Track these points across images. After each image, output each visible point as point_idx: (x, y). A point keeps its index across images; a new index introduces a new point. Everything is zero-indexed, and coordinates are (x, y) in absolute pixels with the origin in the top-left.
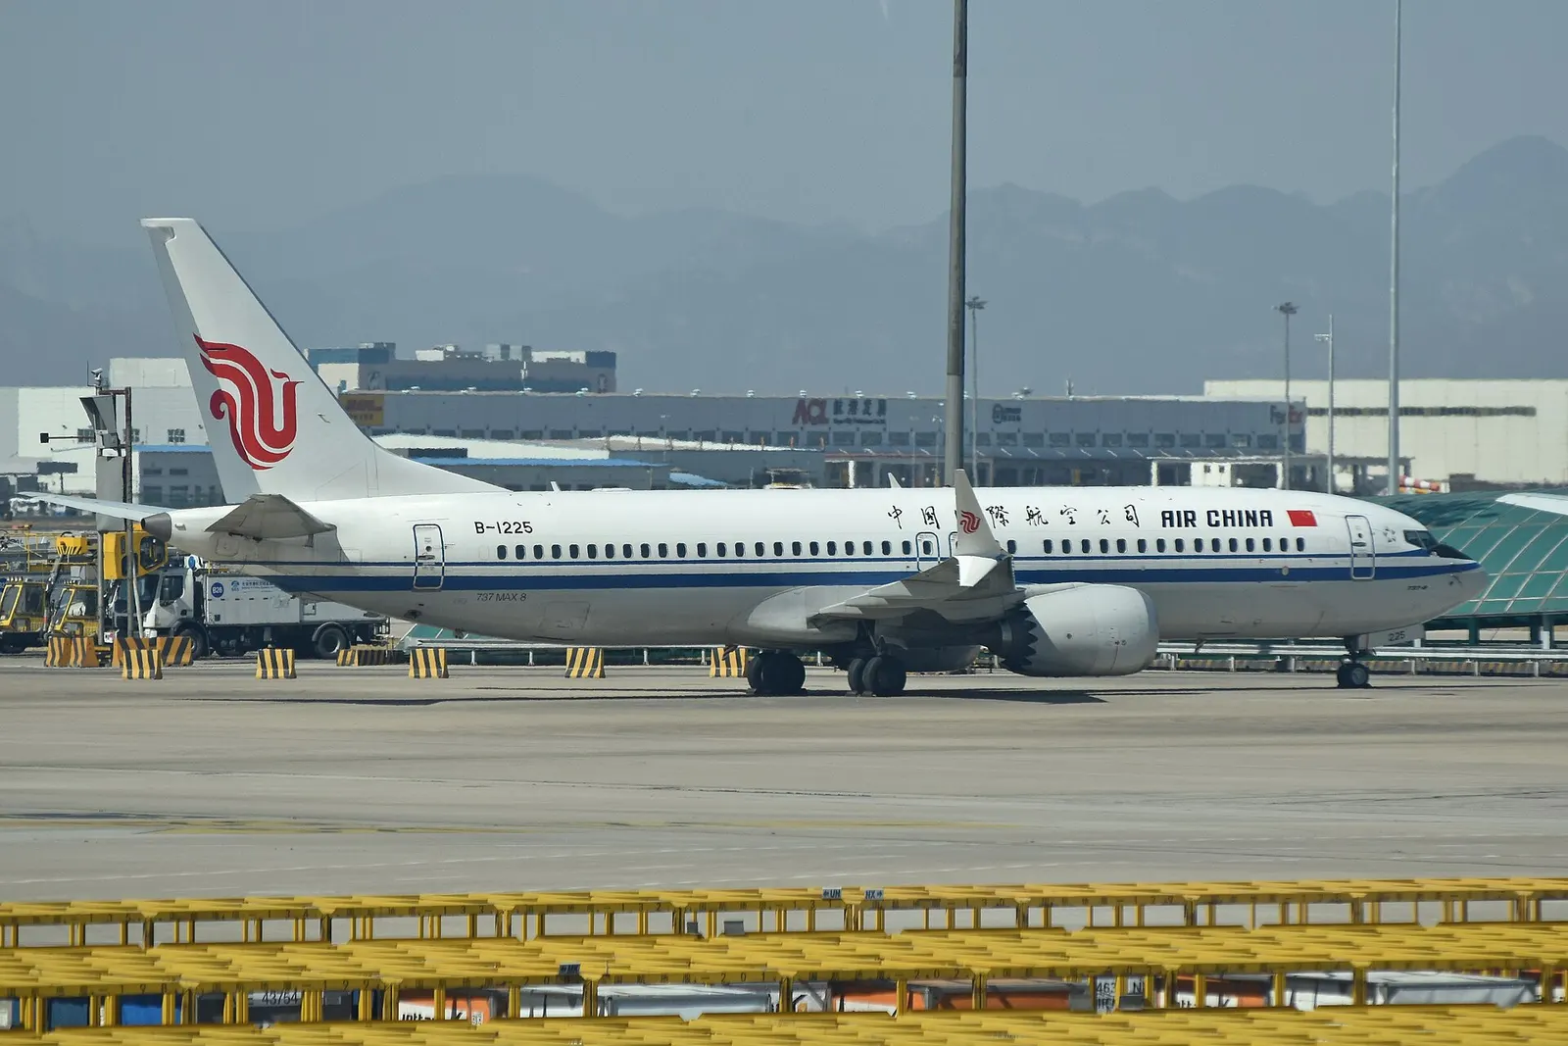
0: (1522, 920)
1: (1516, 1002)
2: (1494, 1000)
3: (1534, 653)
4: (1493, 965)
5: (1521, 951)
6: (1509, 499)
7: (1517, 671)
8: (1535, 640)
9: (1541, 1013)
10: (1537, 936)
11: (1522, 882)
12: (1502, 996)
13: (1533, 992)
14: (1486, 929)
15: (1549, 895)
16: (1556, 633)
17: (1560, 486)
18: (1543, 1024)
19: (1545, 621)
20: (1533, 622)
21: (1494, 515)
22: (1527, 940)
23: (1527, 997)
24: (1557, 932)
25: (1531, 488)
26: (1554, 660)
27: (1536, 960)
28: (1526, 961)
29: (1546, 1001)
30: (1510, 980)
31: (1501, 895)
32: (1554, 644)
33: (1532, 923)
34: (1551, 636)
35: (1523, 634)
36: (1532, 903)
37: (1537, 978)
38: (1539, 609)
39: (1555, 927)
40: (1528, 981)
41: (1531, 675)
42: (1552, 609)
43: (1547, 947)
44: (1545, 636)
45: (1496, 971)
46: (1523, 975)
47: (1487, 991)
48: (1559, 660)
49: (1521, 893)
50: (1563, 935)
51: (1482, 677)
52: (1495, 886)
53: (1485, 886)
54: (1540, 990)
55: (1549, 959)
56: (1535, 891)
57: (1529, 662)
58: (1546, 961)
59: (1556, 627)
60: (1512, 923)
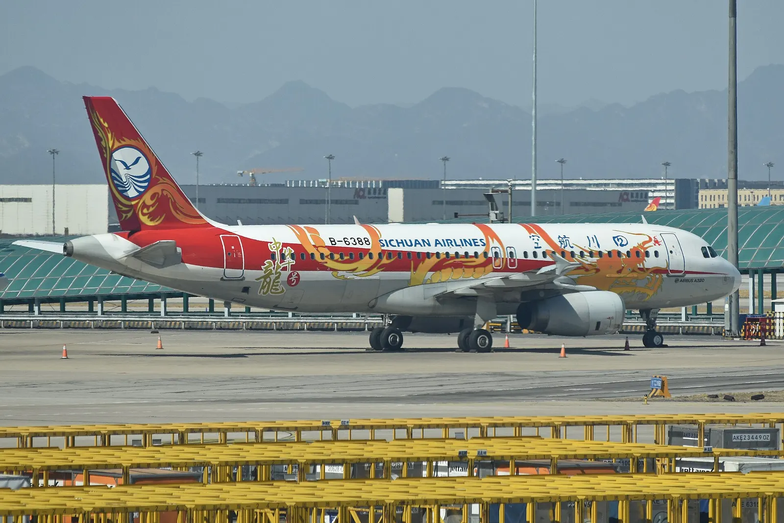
0: (24, 447)
1: (20, 487)
2: (9, 486)
3: (30, 317)
4: (8, 469)
5: (23, 462)
6: (18, 243)
7: (22, 326)
8: (31, 310)
9: (32, 492)
10: (31, 455)
11: (24, 429)
12: (13, 484)
13: (29, 482)
14: (6, 452)
15: (37, 435)
16: (41, 307)
17: (43, 236)
18: (33, 497)
19: (36, 301)
20: (31, 302)
21: (11, 250)
22: (26, 457)
23: (25, 484)
24: (41, 453)
25: (30, 237)
26: (40, 320)
27: (31, 466)
28: (25, 467)
29: (35, 486)
30: (17, 476)
31: (13, 435)
32: (40, 312)
33: (28, 448)
34: (39, 309)
35: (26, 308)
36: (29, 439)
37: (31, 475)
38: (33, 296)
39: (39, 450)
40: (25, 477)
41: (30, 328)
42: (41, 296)
43: (35, 460)
44: (36, 308)
45: (11, 472)
46: (23, 474)
47: (6, 482)
48: (43, 320)
49: (23, 434)
50: (43, 454)
51: (5, 329)
52: (10, 430)
53: (6, 431)
54: (32, 481)
55: (36, 466)
56: (30, 433)
57: (28, 321)
58: (34, 467)
59: (41, 304)
60: (19, 448)
